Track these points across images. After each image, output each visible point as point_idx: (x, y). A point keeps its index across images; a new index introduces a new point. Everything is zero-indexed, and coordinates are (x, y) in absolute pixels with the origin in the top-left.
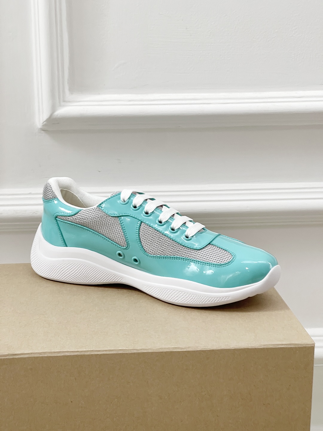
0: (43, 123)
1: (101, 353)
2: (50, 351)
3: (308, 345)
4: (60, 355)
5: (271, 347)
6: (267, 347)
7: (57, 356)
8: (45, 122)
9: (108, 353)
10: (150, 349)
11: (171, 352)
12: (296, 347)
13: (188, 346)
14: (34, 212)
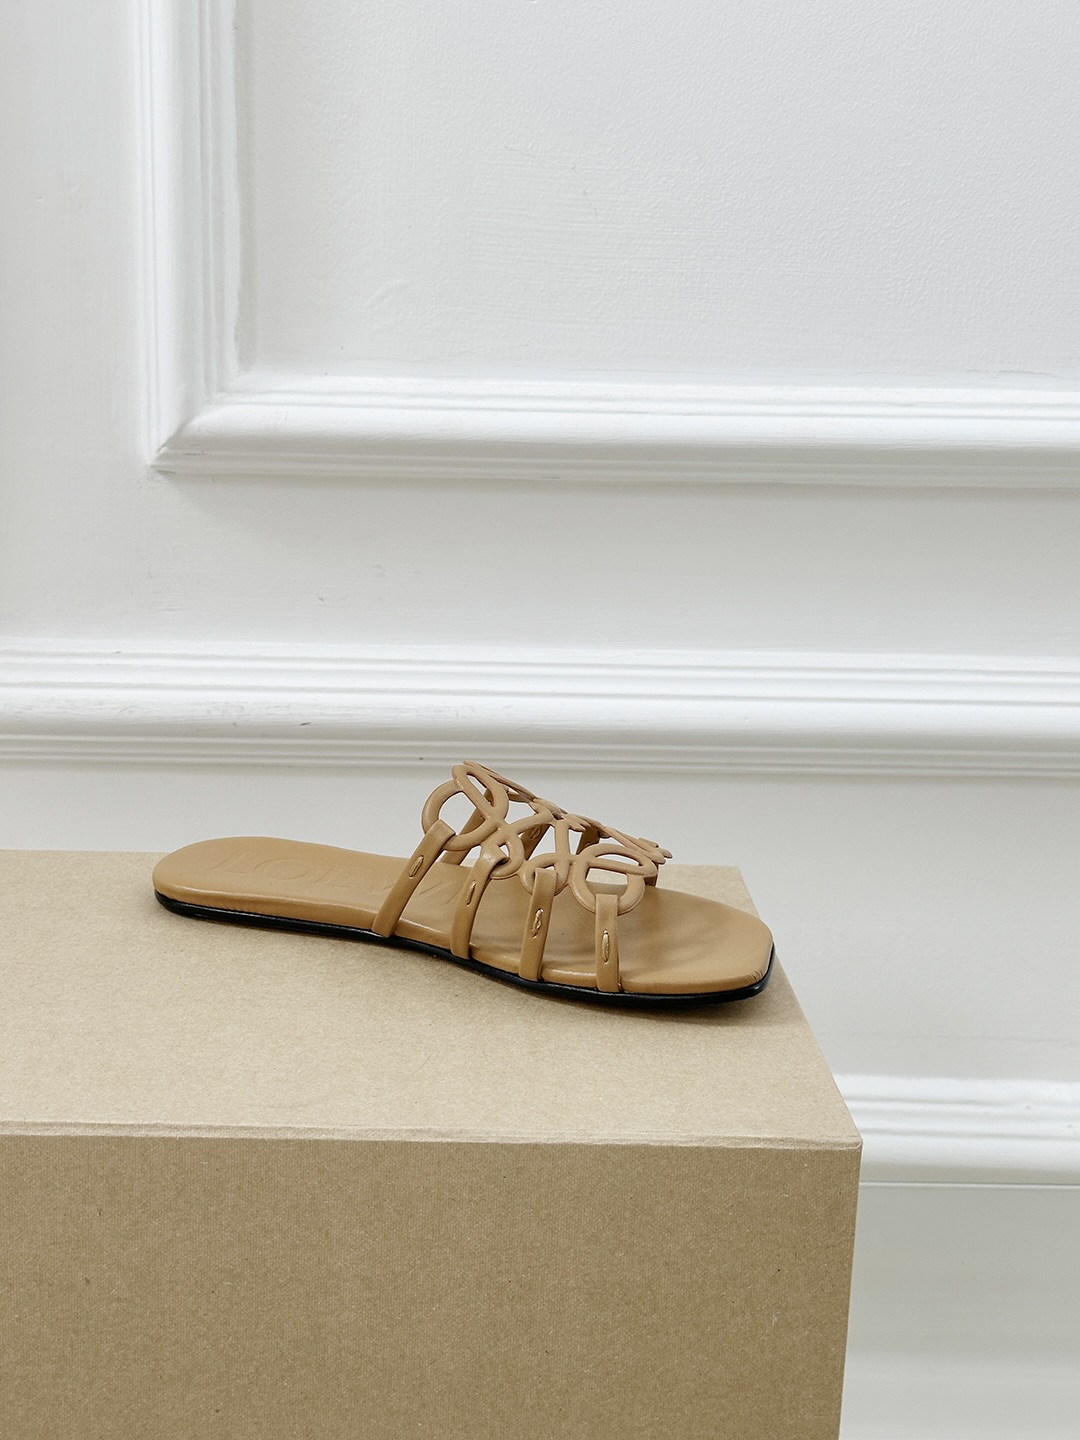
0: (159, 450)
1: (181, 1136)
2: (21, 1119)
3: (843, 1145)
4: (52, 1134)
5: (724, 1144)
6: (708, 1146)
7: (42, 1138)
8: (163, 446)
9: (204, 1135)
10: (339, 1130)
11: (405, 1147)
12: (800, 1151)
13: (458, 1129)
14: (125, 709)
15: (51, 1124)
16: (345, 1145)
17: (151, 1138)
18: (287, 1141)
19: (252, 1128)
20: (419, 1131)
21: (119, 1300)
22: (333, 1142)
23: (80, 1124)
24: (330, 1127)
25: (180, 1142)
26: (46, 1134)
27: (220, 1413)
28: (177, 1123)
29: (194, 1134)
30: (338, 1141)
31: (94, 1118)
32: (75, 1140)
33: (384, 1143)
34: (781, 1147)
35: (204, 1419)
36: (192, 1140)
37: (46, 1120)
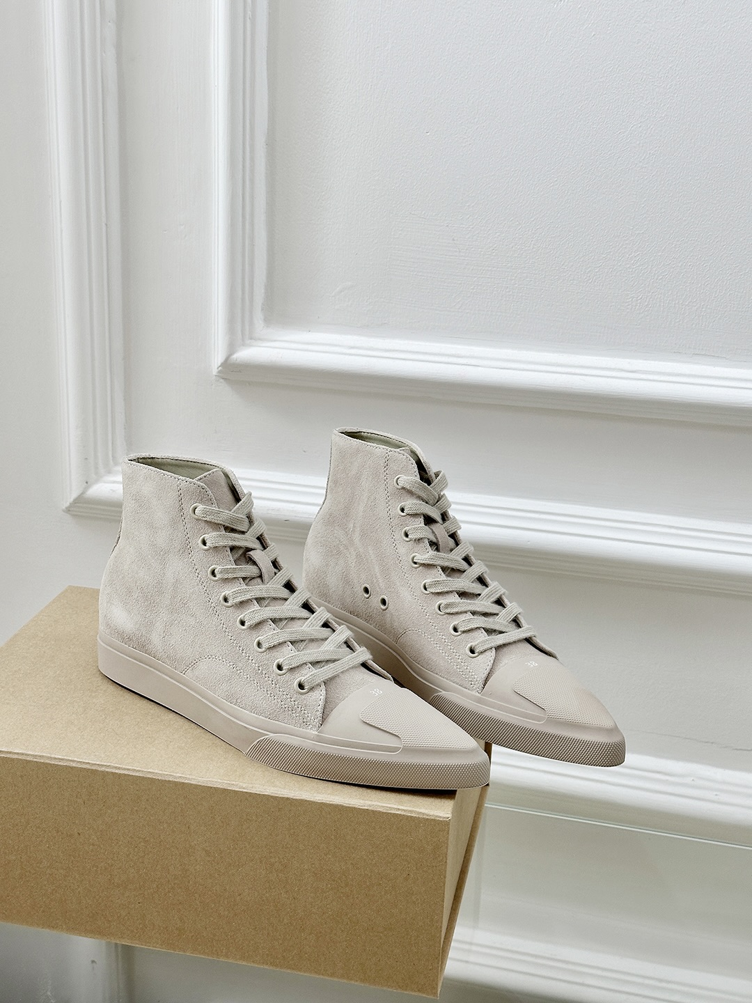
0: (218, 368)
1: (121, 772)
2: (49, 755)
4: (62, 764)
5: (380, 809)
7: (58, 765)
8: (220, 366)
9: (131, 773)
10: (194, 780)
11: (225, 790)
13: (251, 786)
15: (63, 759)
16: (196, 785)
17: (107, 772)
18: (169, 781)
19: (154, 773)
20: (233, 784)
21: (93, 845)
22: (191, 784)
23: (75, 761)
25: (120, 775)
26: (60, 764)
27: (140, 904)
29: (126, 772)
31: (82, 759)
32: (72, 768)
33: (215, 788)
34: (410, 814)
35: (133, 905)
36: (125, 775)
37: (60, 757)
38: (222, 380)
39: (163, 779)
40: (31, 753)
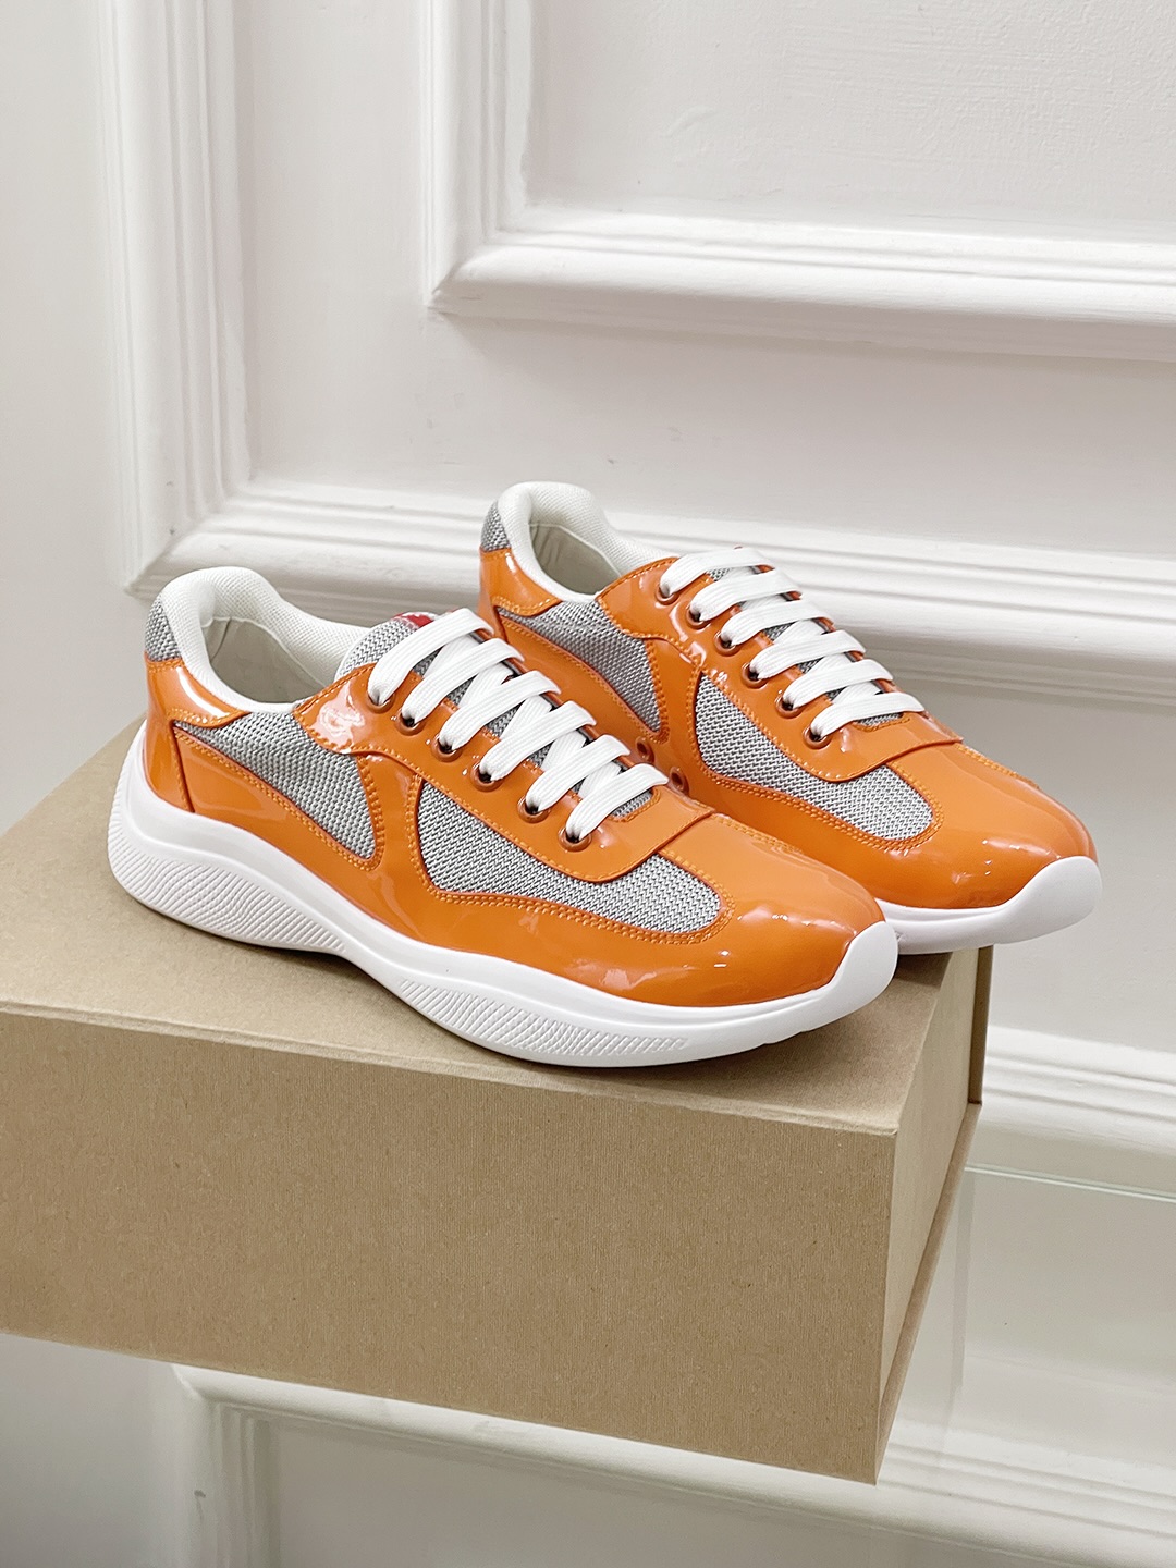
0: (434, 292)
2: (118, 1013)
3: (877, 1129)
4: (143, 1030)
7: (136, 1032)
8: (438, 288)
9: (274, 1047)
15: (143, 1021)
16: (401, 1072)
17: (229, 1045)
18: (348, 1062)
19: (319, 1047)
22: (390, 1069)
23: (165, 1024)
24: (389, 1054)
25: (254, 1051)
26: (139, 1029)
27: (296, 1302)
28: (256, 1034)
29: (265, 1045)
30: (394, 1068)
33: (436, 1075)
34: (815, 1125)
36: (264, 1050)
37: (139, 1016)
38: (441, 318)
39: (337, 1057)
40: (86, 1009)
